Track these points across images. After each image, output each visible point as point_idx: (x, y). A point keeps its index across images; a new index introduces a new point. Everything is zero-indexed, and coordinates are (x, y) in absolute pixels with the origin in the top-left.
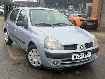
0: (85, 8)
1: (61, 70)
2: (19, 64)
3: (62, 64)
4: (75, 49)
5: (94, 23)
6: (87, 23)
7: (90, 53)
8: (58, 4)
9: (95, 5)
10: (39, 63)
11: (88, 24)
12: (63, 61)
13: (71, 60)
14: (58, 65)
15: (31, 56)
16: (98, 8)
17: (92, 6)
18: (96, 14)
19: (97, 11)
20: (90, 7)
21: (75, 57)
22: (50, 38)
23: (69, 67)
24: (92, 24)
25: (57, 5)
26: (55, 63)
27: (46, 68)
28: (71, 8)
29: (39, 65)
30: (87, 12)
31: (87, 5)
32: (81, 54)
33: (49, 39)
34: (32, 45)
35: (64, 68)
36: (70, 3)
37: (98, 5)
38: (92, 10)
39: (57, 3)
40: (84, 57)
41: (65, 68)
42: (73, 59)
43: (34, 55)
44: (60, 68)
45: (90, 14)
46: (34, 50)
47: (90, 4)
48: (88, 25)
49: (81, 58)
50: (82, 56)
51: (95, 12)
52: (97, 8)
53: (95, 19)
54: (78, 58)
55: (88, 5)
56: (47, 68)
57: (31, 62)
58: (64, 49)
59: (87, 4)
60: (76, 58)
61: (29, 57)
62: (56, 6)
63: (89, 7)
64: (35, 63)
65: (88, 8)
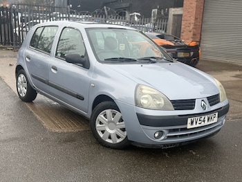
0: (167, 19)
1: (167, 147)
2: (74, 141)
3: (169, 137)
4: (192, 109)
5: (192, 53)
6: (177, 52)
7: (217, 114)
8: (107, 9)
9: (188, 12)
10: (119, 137)
11: (179, 53)
12: (170, 131)
13: (186, 129)
14: (163, 138)
15: (101, 123)
16: (196, 19)
17: (181, 16)
18: (192, 33)
19: (192, 26)
20: (179, 18)
21: (192, 123)
22: (144, 87)
23: (181, 143)
24: (187, 55)
25: (106, 11)
26: (156, 135)
27: (138, 146)
28: (136, 18)
29: (119, 141)
30: (171, 28)
31: (170, 12)
32: (203, 117)
33: (141, 89)
34: (104, 102)
35: (171, 144)
36: (128, 5)
37: (194, 12)
38: (183, 23)
39: (105, 7)
40: (206, 123)
41: (174, 144)
42: (189, 126)
43: (109, 122)
44: (165, 145)
45: (177, 33)
46: (108, 112)
47: (178, 11)
48: (178, 56)
49: (203, 124)
50: (204, 121)
51: (188, 28)
52: (194, 19)
53: (193, 44)
54: (198, 125)
55: (173, 11)
56: (140, 146)
57: (101, 135)
58: (173, 108)
59: (170, 9)
60: (194, 126)
61: (98, 125)
62: (104, 13)
63: (176, 17)
64: (110, 138)
65: (174, 18)
